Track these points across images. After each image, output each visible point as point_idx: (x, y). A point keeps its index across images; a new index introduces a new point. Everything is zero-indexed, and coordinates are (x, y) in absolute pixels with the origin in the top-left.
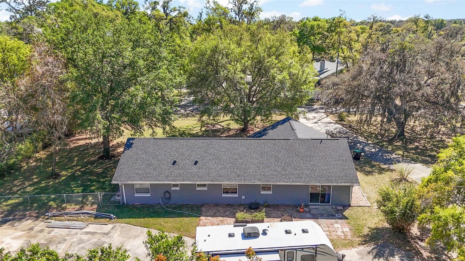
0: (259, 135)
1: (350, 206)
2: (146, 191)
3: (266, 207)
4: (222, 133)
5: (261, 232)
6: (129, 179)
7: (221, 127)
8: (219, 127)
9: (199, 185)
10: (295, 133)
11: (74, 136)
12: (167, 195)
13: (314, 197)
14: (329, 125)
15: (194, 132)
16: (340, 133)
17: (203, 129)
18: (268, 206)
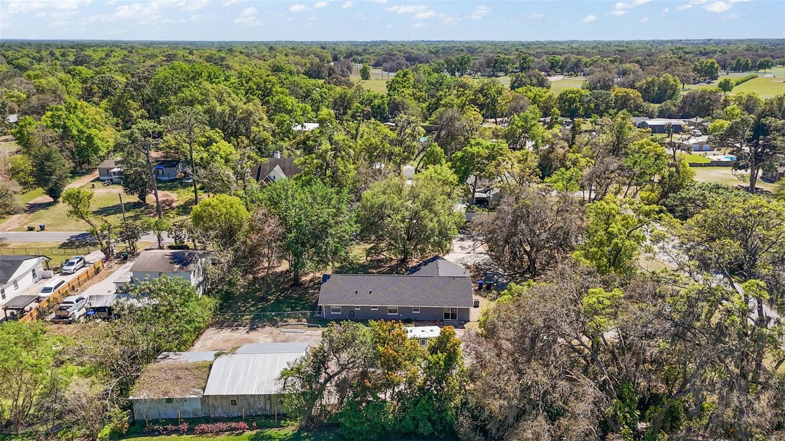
0: (415, 269)
1: (469, 321)
2: (339, 310)
3: (415, 321)
4: (385, 264)
5: (409, 331)
6: (328, 303)
7: (384, 257)
8: (382, 257)
9: (372, 307)
10: (438, 271)
11: (259, 265)
12: (352, 314)
13: (447, 316)
14: (479, 255)
15: (361, 262)
16: (485, 264)
17: (369, 259)
18: (417, 321)
